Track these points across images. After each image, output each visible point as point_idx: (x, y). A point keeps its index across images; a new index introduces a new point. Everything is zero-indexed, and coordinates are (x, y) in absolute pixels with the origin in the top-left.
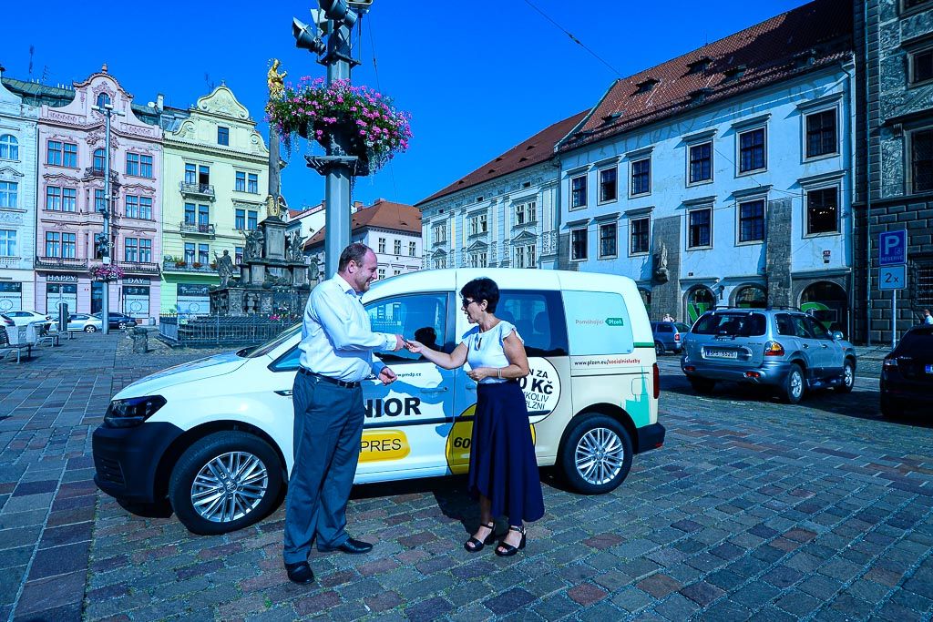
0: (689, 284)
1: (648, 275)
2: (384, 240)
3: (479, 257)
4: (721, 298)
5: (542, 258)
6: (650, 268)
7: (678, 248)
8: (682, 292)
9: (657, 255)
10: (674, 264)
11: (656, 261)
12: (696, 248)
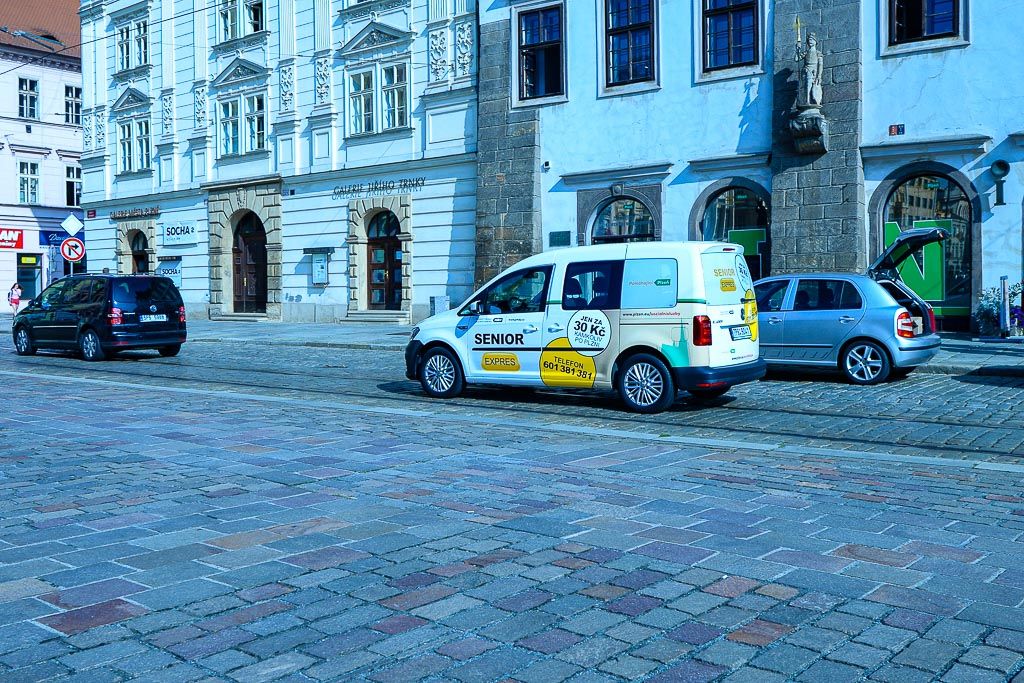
0: (887, 160)
1: (761, 140)
2: (33, 84)
3: (244, 108)
4: (1000, 201)
5: (425, 99)
6: (764, 114)
7: (855, 48)
8: (868, 187)
9: (787, 72)
10: (844, 96)
11: (786, 90)
12: (914, 46)
